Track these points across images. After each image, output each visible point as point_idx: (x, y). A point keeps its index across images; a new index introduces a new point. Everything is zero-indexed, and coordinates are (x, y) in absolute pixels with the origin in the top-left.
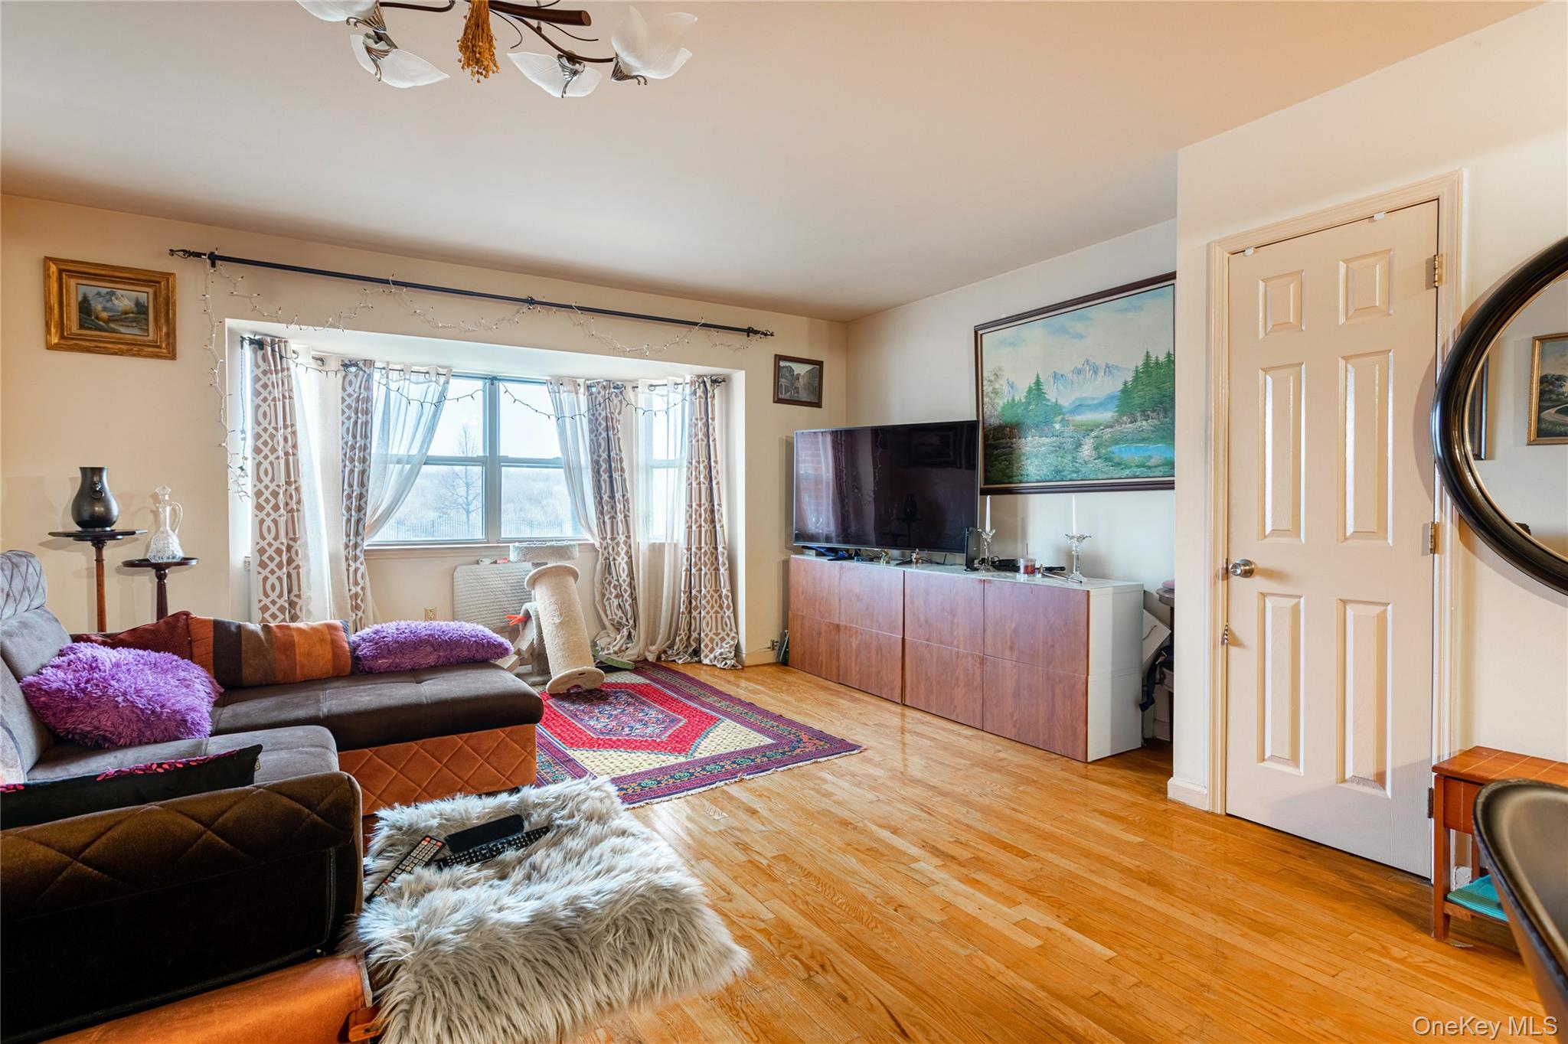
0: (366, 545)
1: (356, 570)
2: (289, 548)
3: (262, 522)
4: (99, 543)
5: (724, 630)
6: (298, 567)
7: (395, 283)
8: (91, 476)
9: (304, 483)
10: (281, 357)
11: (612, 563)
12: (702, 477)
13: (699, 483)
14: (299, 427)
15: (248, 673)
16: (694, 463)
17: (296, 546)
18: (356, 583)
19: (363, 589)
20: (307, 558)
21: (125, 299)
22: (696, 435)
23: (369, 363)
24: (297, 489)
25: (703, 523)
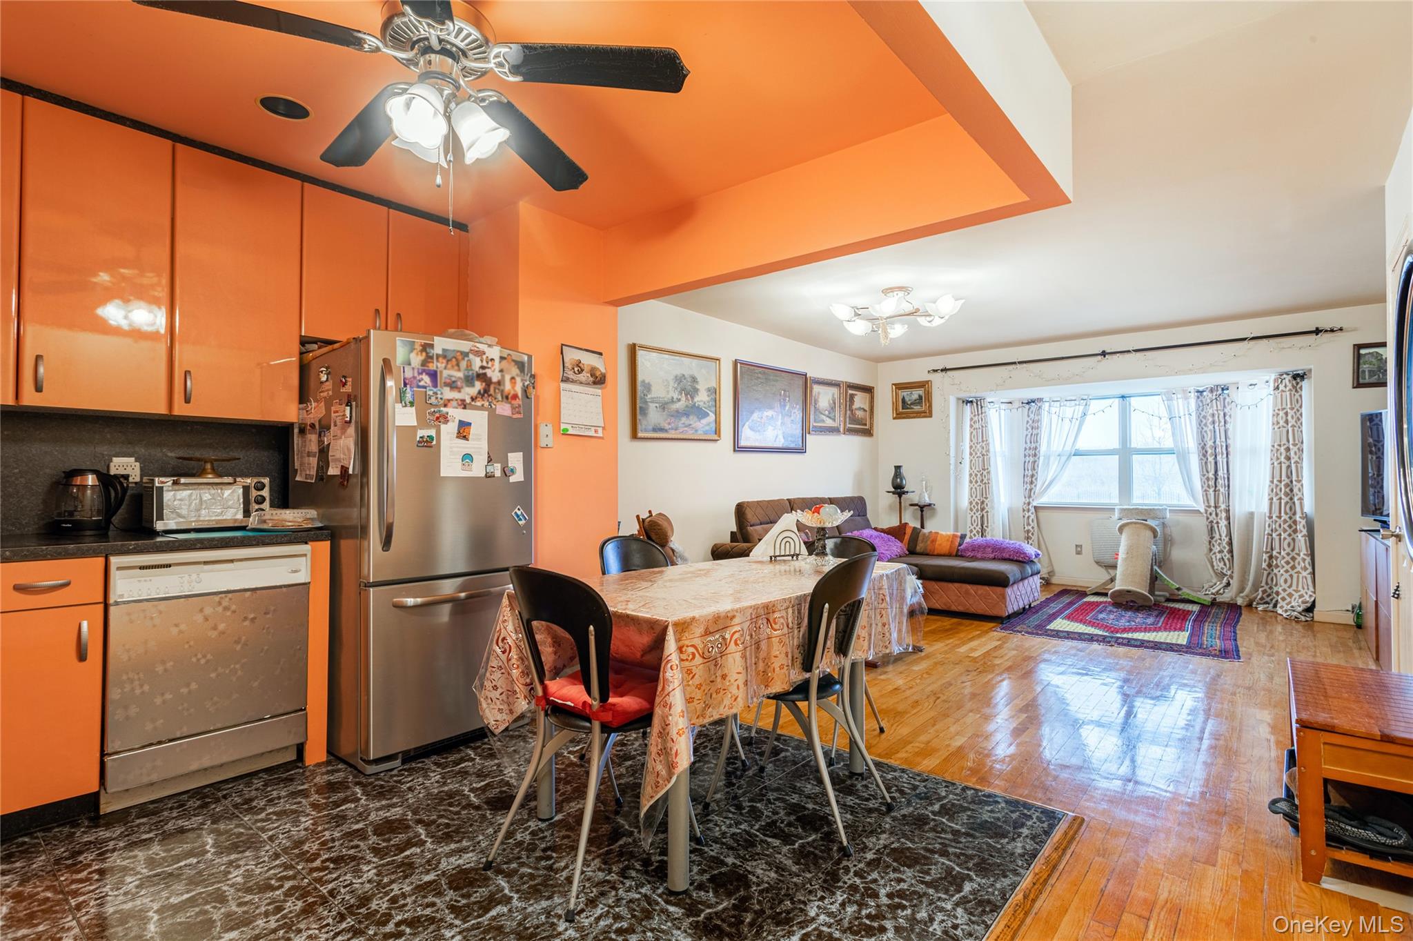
0: (1035, 504)
1: (1028, 517)
2: (983, 502)
3: (972, 488)
4: (900, 497)
5: (1304, 589)
6: (987, 512)
7: (1020, 363)
8: (898, 468)
9: (992, 469)
10: (982, 407)
11: (1216, 526)
12: (1283, 457)
13: (1280, 463)
14: (990, 441)
15: (919, 548)
16: (1276, 446)
17: (986, 501)
18: (1029, 524)
19: (1033, 528)
20: (993, 508)
21: (915, 394)
22: (1278, 423)
23: (1040, 400)
24: (989, 473)
25: (1283, 497)
